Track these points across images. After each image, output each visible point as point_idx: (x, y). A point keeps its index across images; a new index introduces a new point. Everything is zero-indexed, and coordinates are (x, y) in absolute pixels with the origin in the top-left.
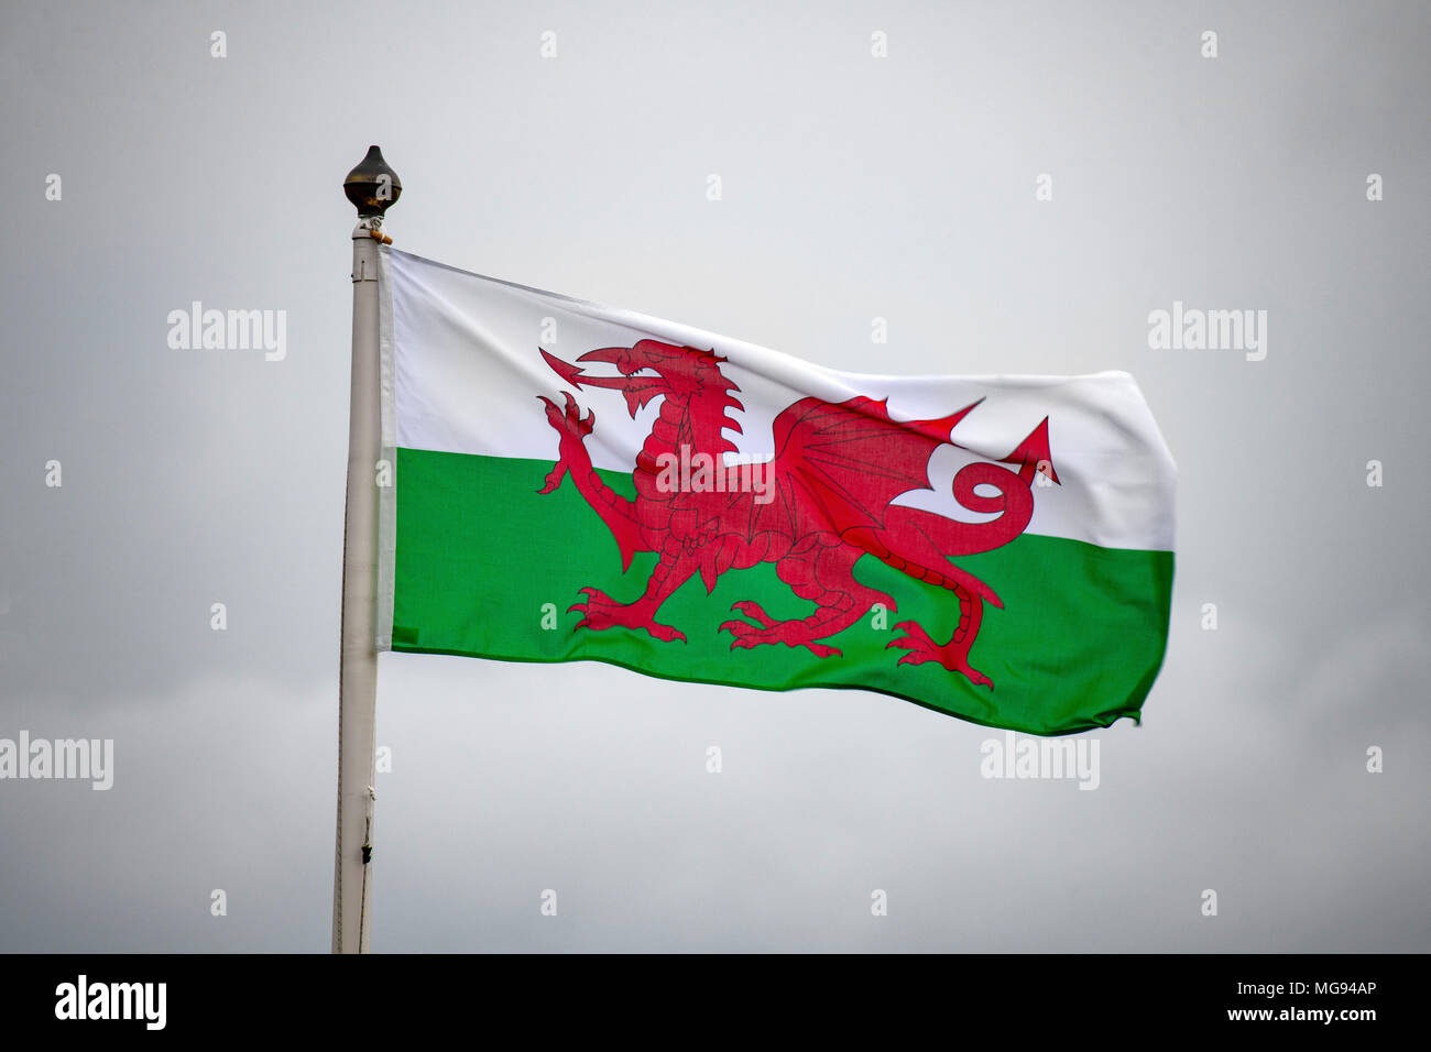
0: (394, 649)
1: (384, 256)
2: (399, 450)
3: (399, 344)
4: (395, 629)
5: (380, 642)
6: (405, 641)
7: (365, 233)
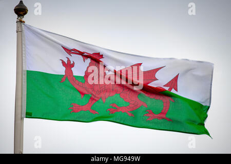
0: (26, 117)
1: (23, 25)
2: (27, 71)
3: (27, 46)
4: (26, 113)
5: (23, 116)
6: (29, 115)
7: (18, 20)
